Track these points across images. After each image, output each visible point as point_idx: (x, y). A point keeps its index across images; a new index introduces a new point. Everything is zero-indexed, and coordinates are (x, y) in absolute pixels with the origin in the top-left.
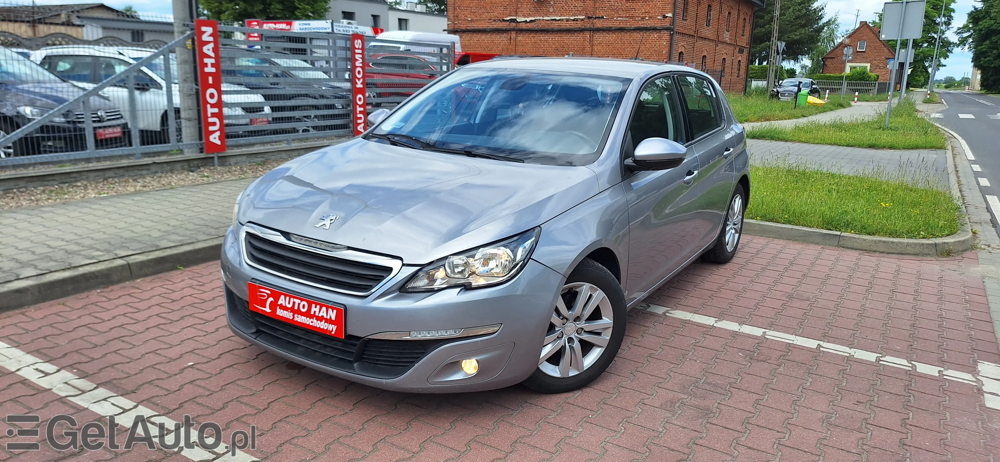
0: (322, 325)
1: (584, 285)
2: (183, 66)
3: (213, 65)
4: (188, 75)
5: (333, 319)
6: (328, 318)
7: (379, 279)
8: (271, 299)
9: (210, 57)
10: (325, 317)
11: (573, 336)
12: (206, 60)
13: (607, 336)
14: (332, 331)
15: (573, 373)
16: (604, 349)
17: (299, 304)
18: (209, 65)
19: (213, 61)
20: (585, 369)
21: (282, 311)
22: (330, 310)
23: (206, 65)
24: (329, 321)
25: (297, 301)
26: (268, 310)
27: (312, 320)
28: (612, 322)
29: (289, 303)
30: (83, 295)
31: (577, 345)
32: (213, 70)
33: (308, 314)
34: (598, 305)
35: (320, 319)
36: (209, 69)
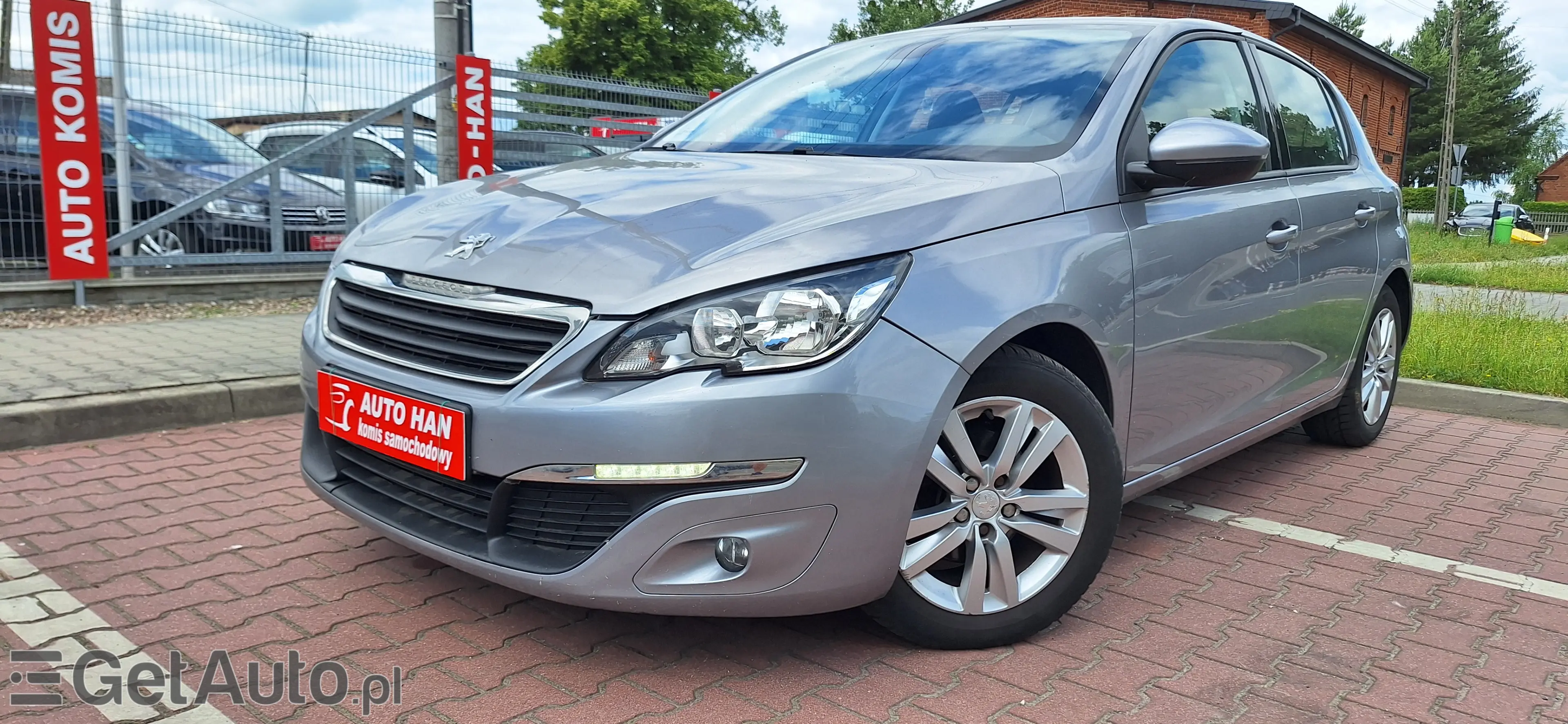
0: (428, 452)
1: (1020, 403)
2: (446, 138)
3: (480, 129)
4: (453, 153)
5: (447, 436)
6: (439, 435)
7: (539, 350)
8: (350, 403)
9: (476, 115)
10: (433, 433)
11: (992, 521)
12: (470, 120)
13: (1074, 528)
14: (445, 464)
15: (992, 606)
16: (1066, 558)
17: (392, 408)
18: (475, 128)
19: (481, 122)
20: (1022, 599)
21: (366, 426)
22: (442, 416)
23: (470, 128)
24: (440, 443)
25: (389, 402)
26: (345, 427)
27: (412, 441)
28: (1085, 495)
29: (377, 410)
30: (136, 437)
31: (1001, 540)
32: (481, 136)
33: (406, 431)
34: (1052, 453)
35: (425, 438)
36: (474, 135)
